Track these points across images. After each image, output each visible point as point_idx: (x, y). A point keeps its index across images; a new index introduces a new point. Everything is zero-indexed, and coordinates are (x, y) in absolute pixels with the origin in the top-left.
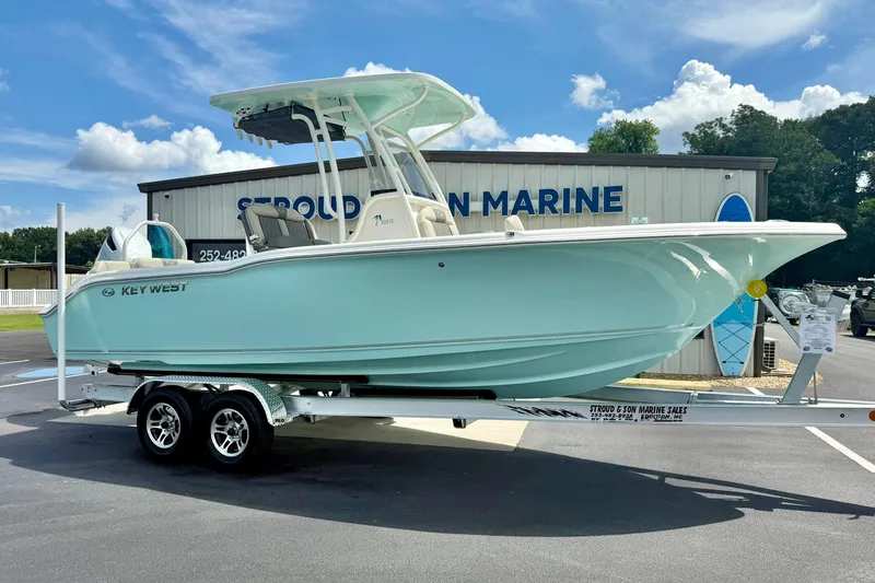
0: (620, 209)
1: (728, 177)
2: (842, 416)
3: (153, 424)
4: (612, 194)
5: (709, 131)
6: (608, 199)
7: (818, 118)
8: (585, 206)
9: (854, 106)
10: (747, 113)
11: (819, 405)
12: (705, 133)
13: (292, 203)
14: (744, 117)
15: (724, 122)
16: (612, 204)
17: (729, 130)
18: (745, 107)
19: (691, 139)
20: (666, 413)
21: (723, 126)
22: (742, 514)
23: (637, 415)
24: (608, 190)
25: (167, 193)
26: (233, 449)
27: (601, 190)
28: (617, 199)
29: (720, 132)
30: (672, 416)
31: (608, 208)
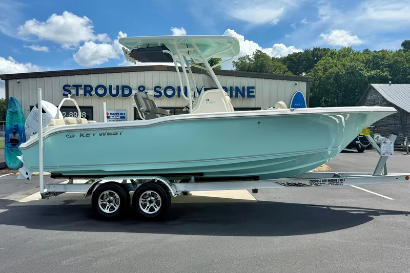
0: (254, 96)
1: (296, 84)
2: (397, 179)
3: (102, 202)
4: (250, 90)
5: (244, 61)
6: (249, 92)
7: (285, 58)
8: (239, 94)
9: (299, 53)
10: (259, 54)
11: (388, 175)
12: (242, 61)
13: (94, 88)
14: (258, 55)
15: (250, 57)
16: (251, 94)
17: (252, 61)
18: (258, 51)
19: (236, 64)
20: (338, 182)
21: (249, 59)
22: (373, 219)
23: (327, 183)
24: (249, 88)
25: (18, 81)
26: (152, 209)
27: (246, 88)
28: (253, 92)
29: (248, 61)
30: (340, 182)
31: (249, 96)
